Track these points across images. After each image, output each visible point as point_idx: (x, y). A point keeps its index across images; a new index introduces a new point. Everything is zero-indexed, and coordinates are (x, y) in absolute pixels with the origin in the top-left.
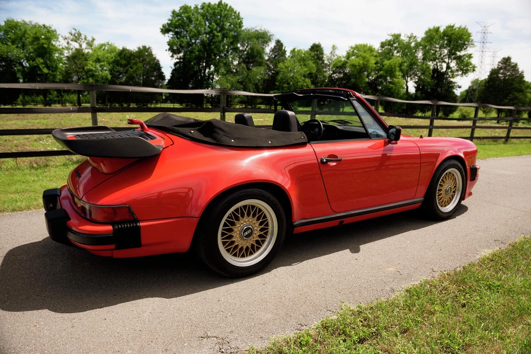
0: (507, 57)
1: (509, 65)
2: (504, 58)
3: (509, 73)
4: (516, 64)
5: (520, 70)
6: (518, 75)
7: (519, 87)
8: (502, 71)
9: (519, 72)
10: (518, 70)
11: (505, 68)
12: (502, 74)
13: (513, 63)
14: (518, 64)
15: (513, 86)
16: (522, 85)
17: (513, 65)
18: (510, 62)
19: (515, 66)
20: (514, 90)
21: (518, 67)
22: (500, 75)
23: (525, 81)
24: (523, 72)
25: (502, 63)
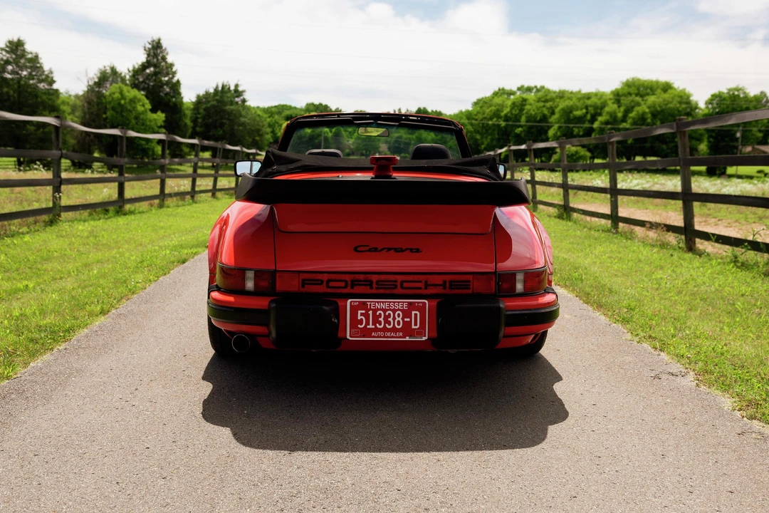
0: (15, 40)
1: (23, 56)
2: (10, 42)
3: (25, 73)
4: (37, 57)
5: (46, 68)
6: (44, 77)
7: (50, 102)
8: (10, 68)
9: (44, 71)
10: (41, 67)
11: (16, 62)
12: (10, 74)
13: (31, 53)
14: (40, 56)
15: (39, 99)
16: (54, 97)
17: (30, 56)
18: (24, 50)
19: (35, 60)
20: (41, 108)
21: (41, 61)
22: (9, 76)
23: (57, 91)
24: (51, 72)
25: (6, 51)
